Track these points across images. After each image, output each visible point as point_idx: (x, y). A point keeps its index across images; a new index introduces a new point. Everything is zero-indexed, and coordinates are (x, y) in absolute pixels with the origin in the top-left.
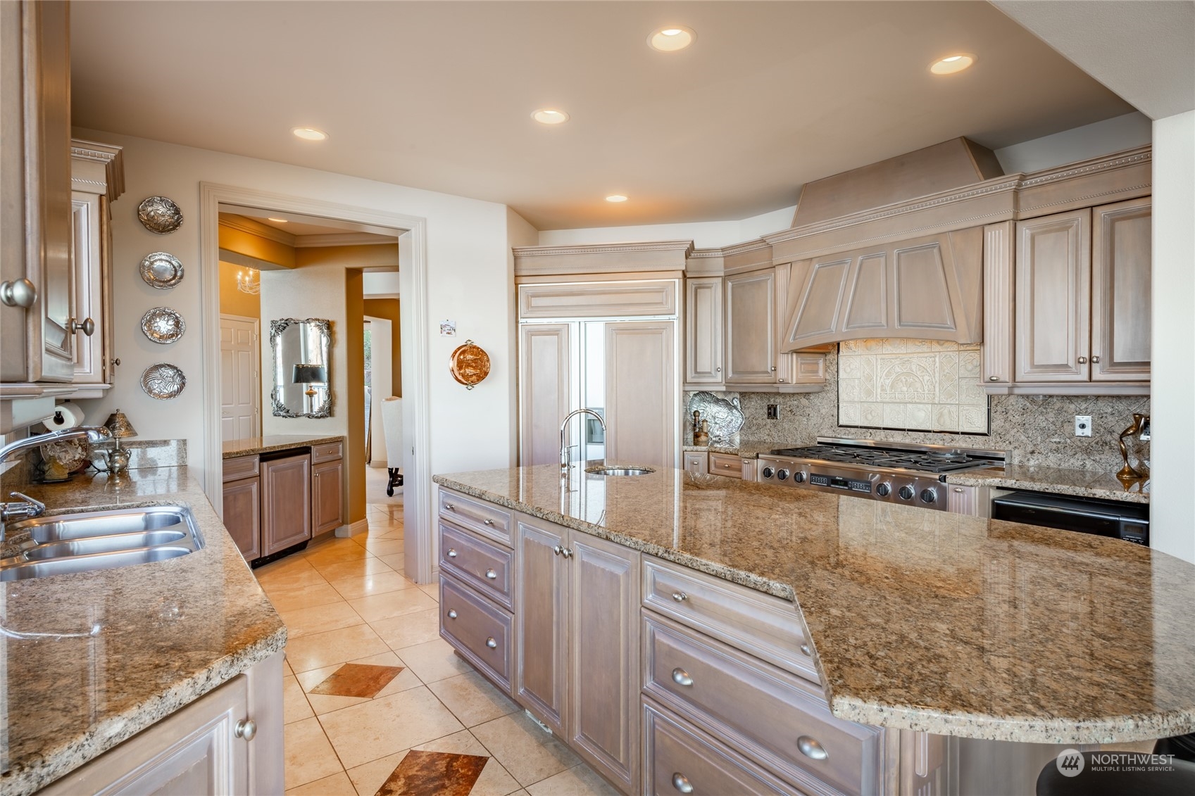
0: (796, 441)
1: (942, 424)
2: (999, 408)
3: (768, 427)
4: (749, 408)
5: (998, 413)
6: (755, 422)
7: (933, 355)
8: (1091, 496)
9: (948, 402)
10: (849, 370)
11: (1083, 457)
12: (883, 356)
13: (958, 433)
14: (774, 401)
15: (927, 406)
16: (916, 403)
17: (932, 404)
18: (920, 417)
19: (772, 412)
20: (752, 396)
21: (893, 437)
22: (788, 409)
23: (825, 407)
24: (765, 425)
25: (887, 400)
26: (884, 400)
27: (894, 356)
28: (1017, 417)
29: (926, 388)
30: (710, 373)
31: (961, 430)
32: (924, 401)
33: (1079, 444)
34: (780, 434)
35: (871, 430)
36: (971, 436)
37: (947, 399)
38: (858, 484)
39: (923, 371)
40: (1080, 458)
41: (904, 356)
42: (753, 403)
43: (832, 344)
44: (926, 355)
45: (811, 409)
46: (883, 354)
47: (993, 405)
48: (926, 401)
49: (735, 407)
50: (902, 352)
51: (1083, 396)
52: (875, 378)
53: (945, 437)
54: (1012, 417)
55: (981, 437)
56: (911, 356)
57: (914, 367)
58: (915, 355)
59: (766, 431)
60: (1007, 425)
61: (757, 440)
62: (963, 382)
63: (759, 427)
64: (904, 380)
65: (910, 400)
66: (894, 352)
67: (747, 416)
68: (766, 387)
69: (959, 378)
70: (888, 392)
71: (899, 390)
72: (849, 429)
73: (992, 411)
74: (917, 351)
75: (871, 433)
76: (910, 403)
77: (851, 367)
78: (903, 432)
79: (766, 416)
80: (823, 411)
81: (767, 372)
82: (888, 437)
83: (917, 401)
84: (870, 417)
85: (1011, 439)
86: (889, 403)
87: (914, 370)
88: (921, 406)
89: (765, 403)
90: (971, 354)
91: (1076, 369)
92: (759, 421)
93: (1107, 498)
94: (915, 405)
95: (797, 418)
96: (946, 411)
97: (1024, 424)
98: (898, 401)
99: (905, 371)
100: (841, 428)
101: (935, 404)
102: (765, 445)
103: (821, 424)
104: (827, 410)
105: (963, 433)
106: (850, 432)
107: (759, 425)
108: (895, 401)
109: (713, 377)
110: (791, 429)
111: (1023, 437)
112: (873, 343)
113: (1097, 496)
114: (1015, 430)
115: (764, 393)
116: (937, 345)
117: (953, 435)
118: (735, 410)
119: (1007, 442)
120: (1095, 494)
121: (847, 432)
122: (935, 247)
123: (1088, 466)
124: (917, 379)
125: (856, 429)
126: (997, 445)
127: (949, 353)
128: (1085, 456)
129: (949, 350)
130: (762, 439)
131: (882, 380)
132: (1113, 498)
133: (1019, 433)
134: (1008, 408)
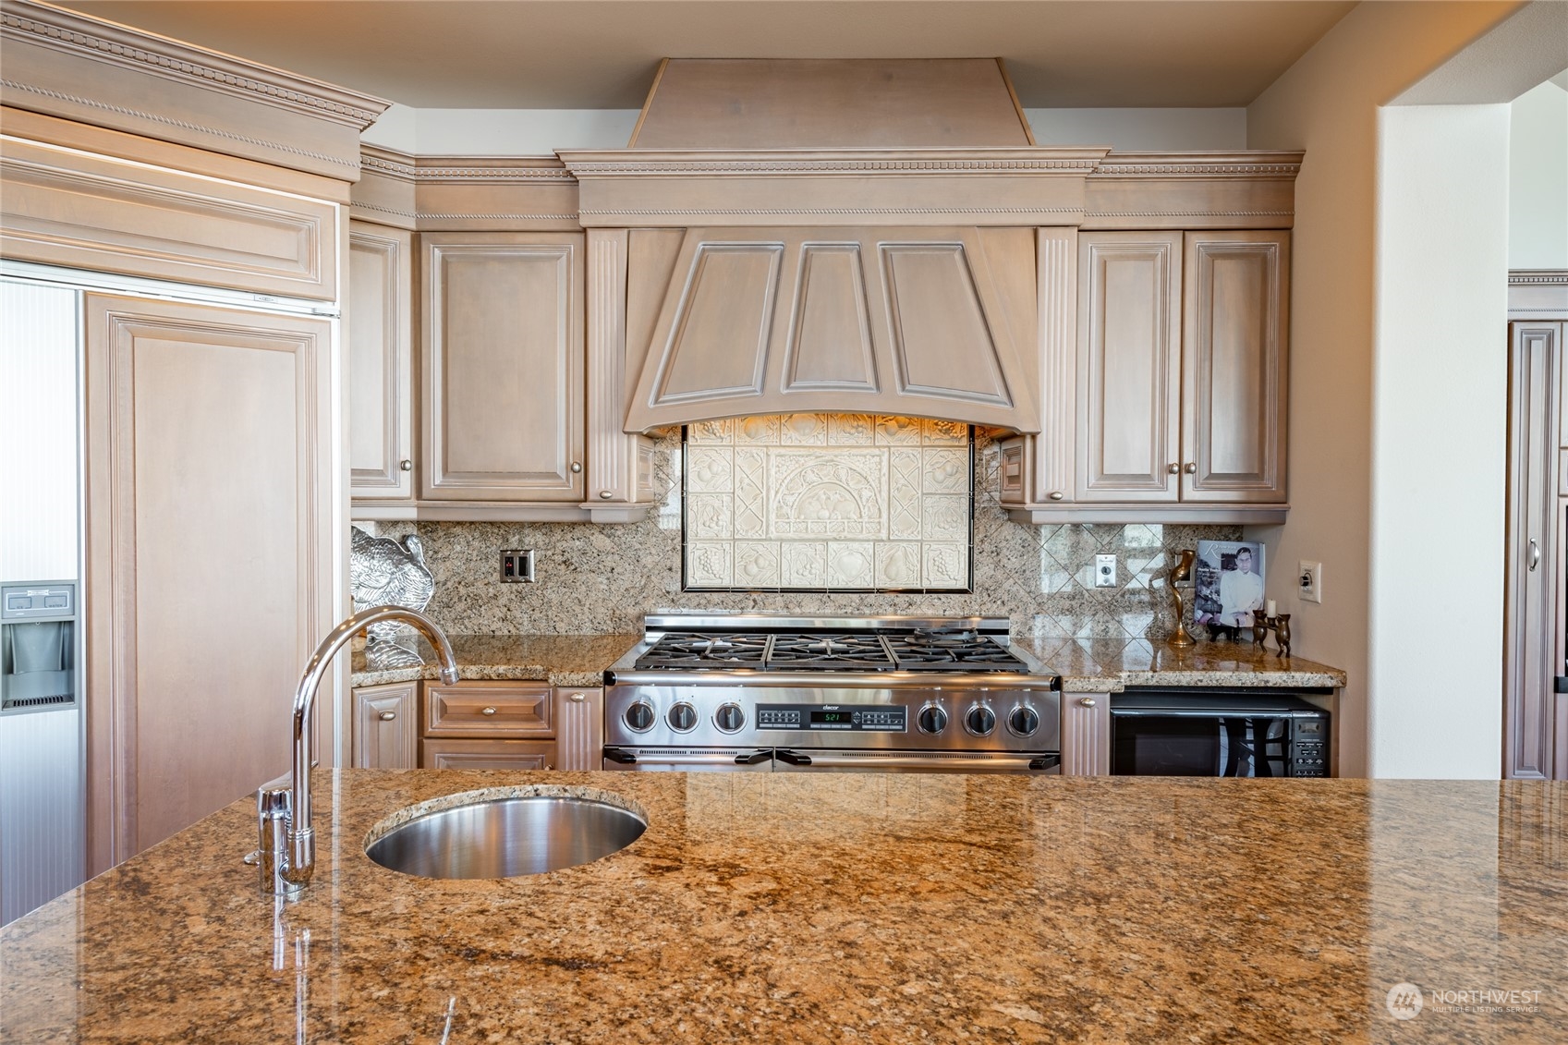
0: (579, 628)
1: (893, 576)
2: (986, 546)
3: (503, 601)
4: (445, 559)
5: (985, 554)
6: (462, 591)
7: (877, 451)
8: (1263, 684)
9: (905, 536)
10: (707, 474)
11: (1106, 618)
12: (782, 451)
13: (919, 591)
14: (520, 541)
15: (866, 545)
16: (846, 540)
17: (875, 541)
18: (852, 568)
19: (514, 567)
20: (458, 530)
21: (800, 605)
22: (559, 558)
23: (654, 551)
24: (495, 597)
25: (791, 535)
26: (784, 536)
27: (803, 452)
28: (1013, 560)
29: (865, 512)
30: (381, 473)
31: (926, 585)
32: (861, 537)
33: (1100, 598)
34: (537, 615)
35: (754, 596)
36: (941, 596)
37: (902, 531)
38: (876, 714)
39: (859, 482)
40: (1101, 620)
41: (824, 452)
42: (458, 548)
43: (672, 428)
44: (865, 451)
45: (617, 557)
46: (781, 446)
47: (977, 540)
48: (864, 535)
49: (412, 559)
50: (819, 443)
51: (1106, 525)
52: (764, 493)
53: (897, 601)
54: (1005, 560)
55: (958, 595)
56: (837, 452)
57: (843, 473)
58: (845, 451)
59: (496, 611)
60: (999, 575)
61: (470, 632)
62: (929, 501)
63: (475, 602)
64: (824, 497)
65: (835, 535)
66: (804, 443)
67: (441, 578)
68: (532, 508)
69: (923, 494)
70: (792, 520)
71: (814, 515)
72: (707, 595)
73: (976, 551)
74: (847, 443)
75: (754, 601)
76: (835, 539)
77: (715, 468)
78: (821, 595)
79: (496, 576)
80: (648, 561)
81: (554, 475)
82: (791, 606)
83: (849, 536)
84: (753, 569)
85: (1005, 598)
86: (795, 540)
87: (844, 480)
88: (856, 545)
89: (495, 546)
90: (942, 453)
91: (1162, 481)
92: (480, 588)
93: (1284, 685)
94: (843, 545)
95: (582, 577)
96: (900, 553)
97: (1024, 571)
98: (812, 536)
99: (826, 480)
100: (690, 594)
101: (883, 541)
102: (495, 643)
103: (643, 588)
104: (657, 558)
105: (929, 591)
106: (709, 602)
107: (476, 597)
108: (806, 536)
109: (386, 484)
110: (568, 603)
111: (1022, 592)
112: (760, 424)
113: (1270, 684)
114: (1011, 581)
115: (492, 523)
116: (884, 434)
117: (912, 596)
118: (410, 566)
119: (999, 602)
120: (1268, 682)
121: (703, 602)
122: (954, 250)
123: (1111, 631)
124: (848, 496)
125: (723, 594)
126: (984, 608)
127: (904, 450)
128: (1107, 617)
129: (905, 444)
130: (485, 630)
131: (779, 495)
132: (1291, 684)
133: (1016, 587)
134: (1000, 545)
